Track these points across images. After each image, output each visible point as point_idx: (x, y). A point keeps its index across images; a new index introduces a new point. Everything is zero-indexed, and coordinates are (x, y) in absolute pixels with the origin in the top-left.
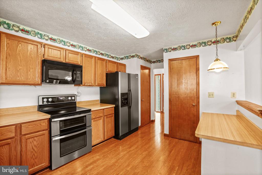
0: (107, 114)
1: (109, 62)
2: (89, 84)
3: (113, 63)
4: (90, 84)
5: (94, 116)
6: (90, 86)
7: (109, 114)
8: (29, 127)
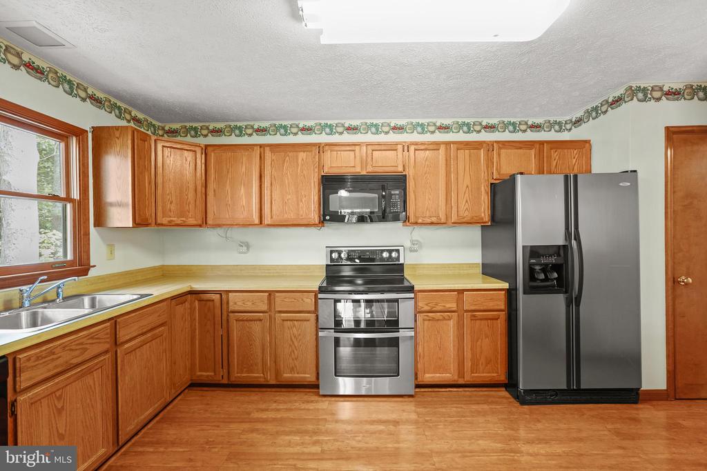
0: (473, 308)
1: (500, 148)
2: (429, 221)
3: (521, 148)
4: (434, 220)
5: (427, 305)
6: (432, 223)
7: (482, 308)
8: (286, 300)
